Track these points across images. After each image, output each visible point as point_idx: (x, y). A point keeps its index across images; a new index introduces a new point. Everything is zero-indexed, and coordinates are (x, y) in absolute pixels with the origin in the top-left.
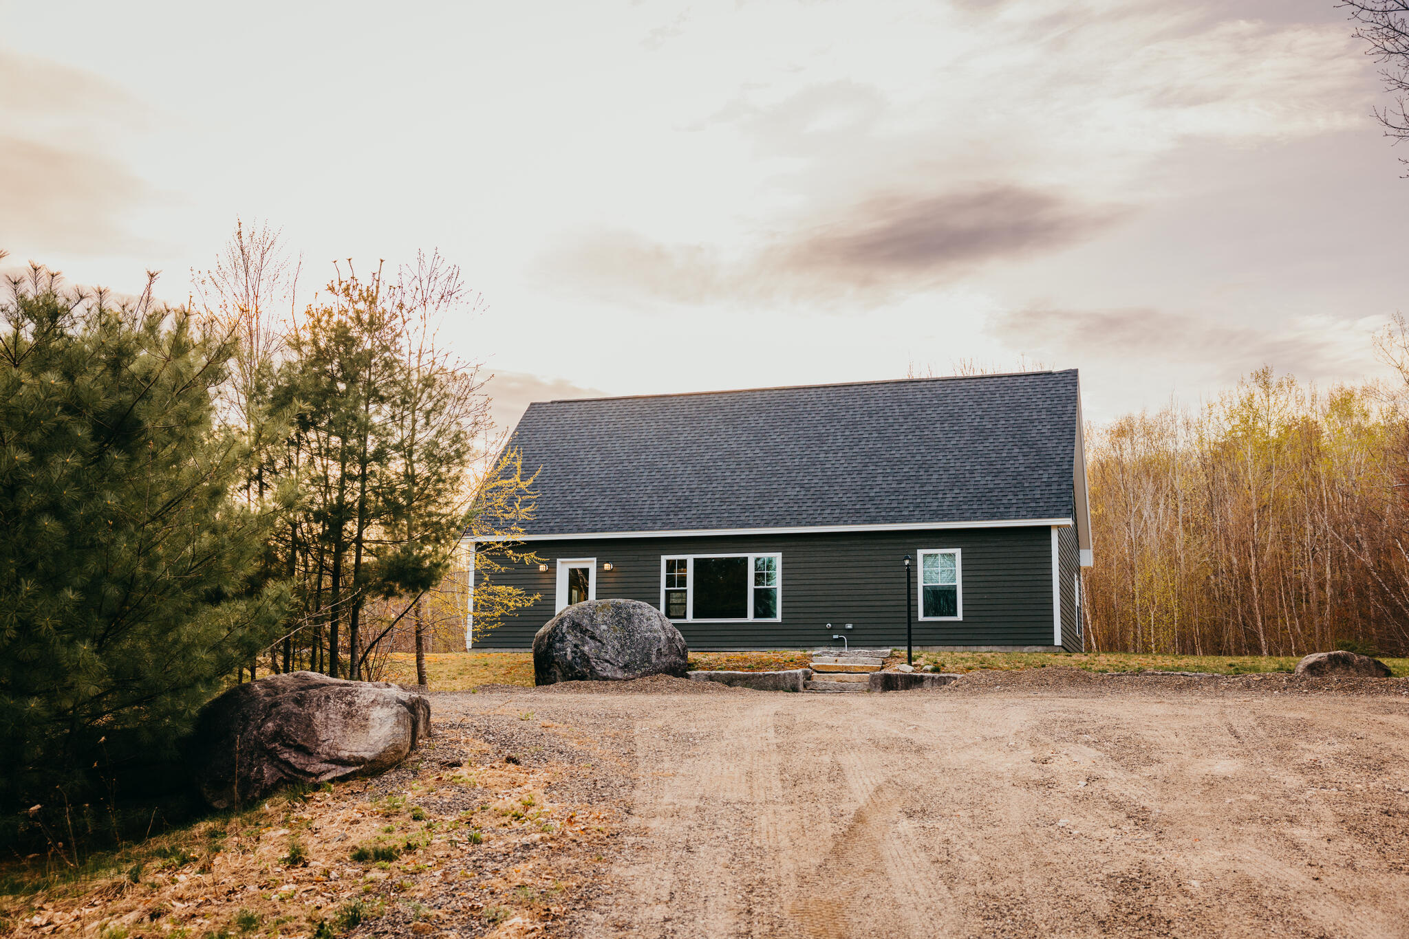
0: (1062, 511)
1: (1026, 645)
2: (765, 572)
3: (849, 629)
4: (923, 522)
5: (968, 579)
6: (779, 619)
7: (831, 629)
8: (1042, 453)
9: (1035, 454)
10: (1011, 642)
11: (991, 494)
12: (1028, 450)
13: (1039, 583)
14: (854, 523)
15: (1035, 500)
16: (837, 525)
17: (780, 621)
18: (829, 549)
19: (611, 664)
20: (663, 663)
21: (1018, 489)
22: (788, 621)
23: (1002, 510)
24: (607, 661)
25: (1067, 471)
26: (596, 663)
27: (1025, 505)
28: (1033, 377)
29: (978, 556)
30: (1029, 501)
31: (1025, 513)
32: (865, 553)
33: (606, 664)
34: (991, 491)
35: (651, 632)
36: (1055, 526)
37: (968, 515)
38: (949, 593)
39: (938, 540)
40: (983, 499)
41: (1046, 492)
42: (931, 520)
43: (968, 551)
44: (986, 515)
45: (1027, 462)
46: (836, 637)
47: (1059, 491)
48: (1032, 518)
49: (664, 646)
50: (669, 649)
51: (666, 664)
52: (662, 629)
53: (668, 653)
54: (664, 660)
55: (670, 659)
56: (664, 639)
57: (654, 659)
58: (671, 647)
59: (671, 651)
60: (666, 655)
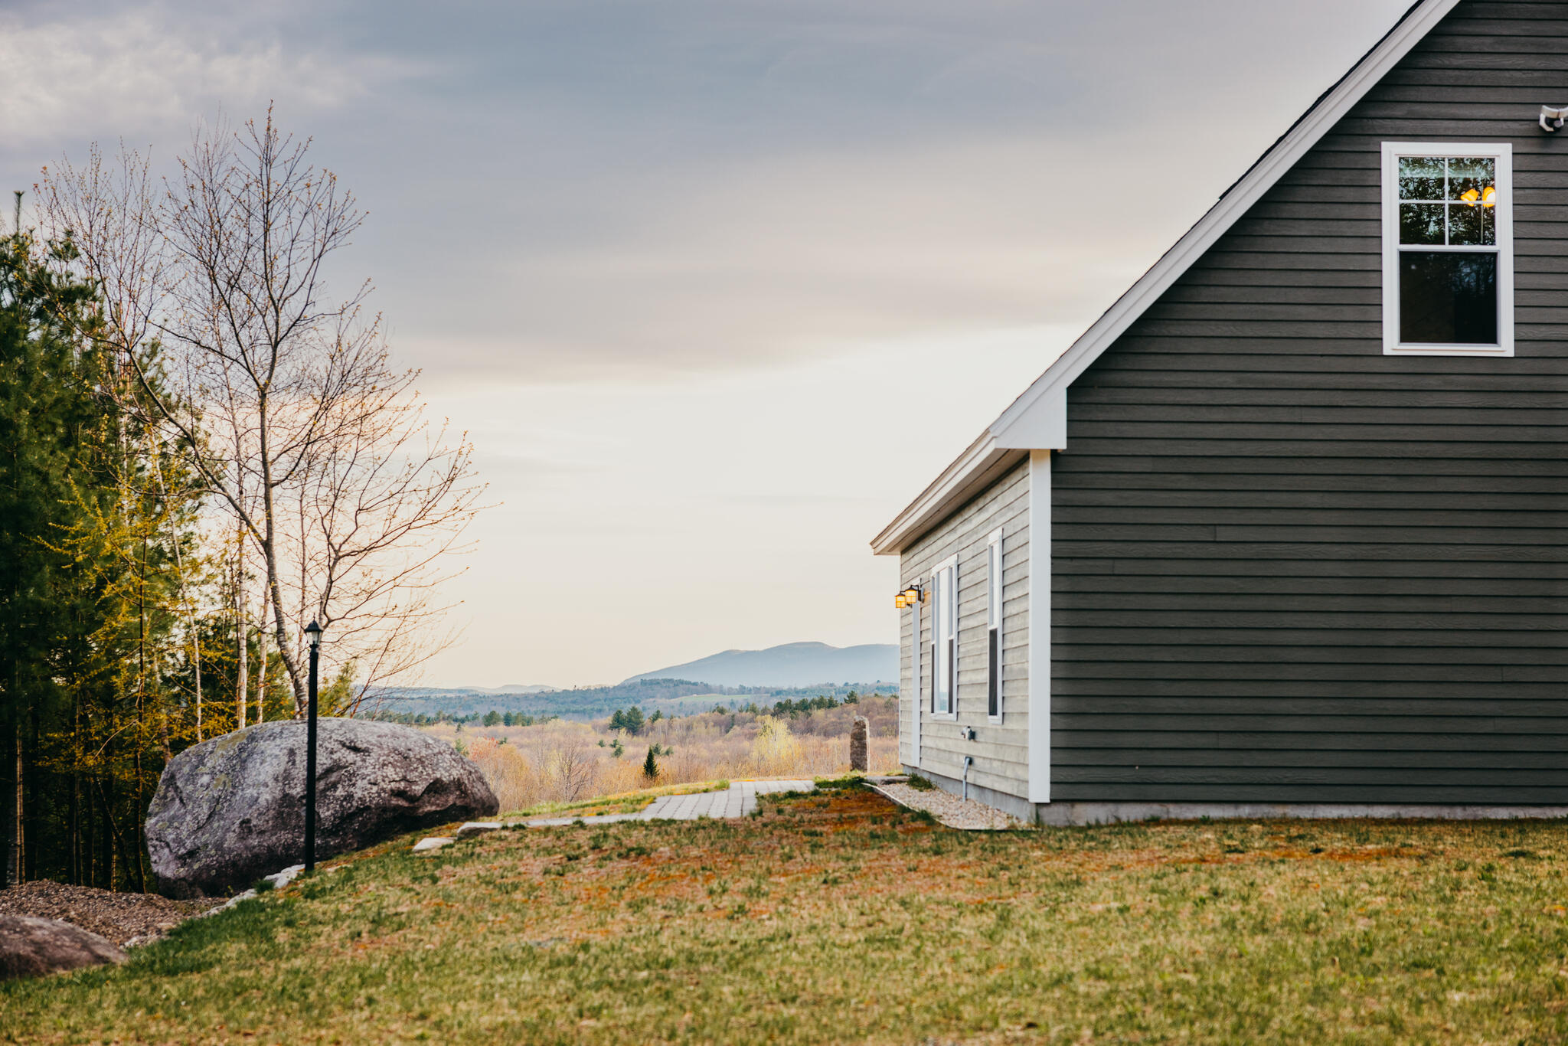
19: (171, 850)
20: (250, 848)
49: (260, 814)
50: (275, 818)
51: (256, 850)
52: (276, 780)
53: (273, 826)
54: (254, 841)
55: (274, 838)
56: (267, 800)
57: (231, 840)
58: (289, 814)
59: (284, 823)
60: (261, 833)
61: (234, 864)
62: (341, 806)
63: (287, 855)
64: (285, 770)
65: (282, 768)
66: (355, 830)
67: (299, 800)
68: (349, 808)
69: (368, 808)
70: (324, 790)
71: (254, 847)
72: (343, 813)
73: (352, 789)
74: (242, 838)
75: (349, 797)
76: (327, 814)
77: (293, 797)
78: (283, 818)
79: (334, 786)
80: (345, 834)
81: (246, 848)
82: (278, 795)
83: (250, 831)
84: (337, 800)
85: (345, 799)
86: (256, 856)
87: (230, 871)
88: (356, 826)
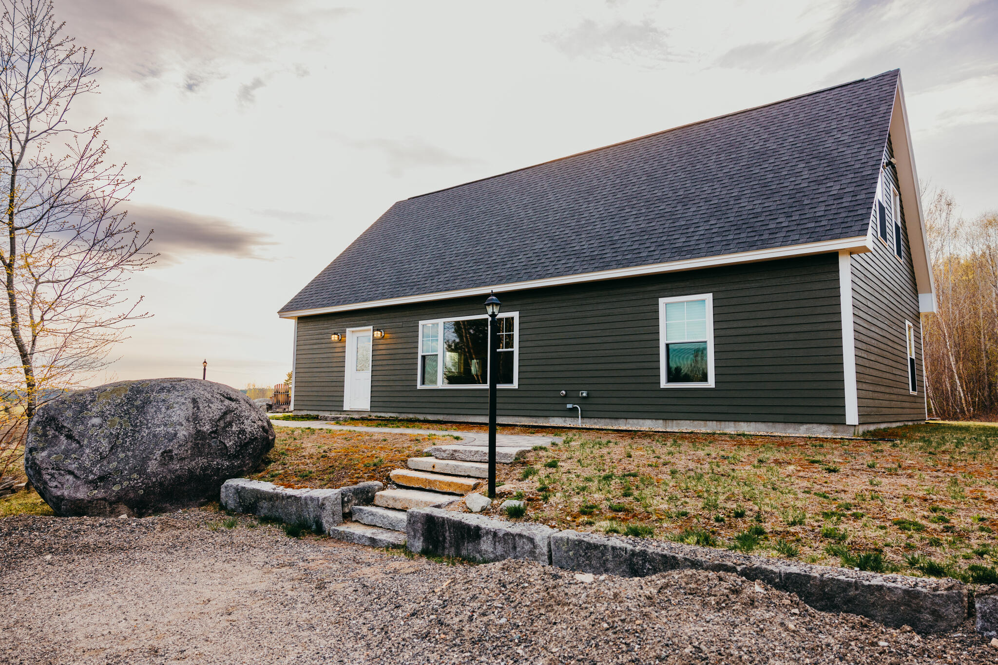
0: (854, 228)
1: (802, 423)
2: (504, 333)
3: (584, 398)
4: (660, 262)
5: (722, 333)
6: (515, 385)
7: (565, 396)
8: (836, 163)
9: (825, 165)
10: (781, 418)
11: (755, 220)
12: (818, 162)
13: (822, 335)
14: (585, 271)
15: (816, 219)
16: (567, 275)
17: (517, 387)
18: (564, 304)
19: (76, 477)
20: (173, 472)
21: (795, 209)
22: (523, 388)
23: (766, 237)
24: (71, 473)
25: (869, 177)
26: (52, 475)
27: (800, 227)
28: (839, 89)
29: (734, 301)
30: (805, 221)
31: (797, 237)
32: (600, 307)
33: (68, 477)
34: (757, 215)
35: (165, 425)
36: (844, 251)
37: (719, 248)
38: (699, 351)
39: (682, 284)
40: (744, 226)
41: (834, 207)
42: (670, 259)
43: (721, 295)
44: (742, 245)
45: (813, 175)
46: (569, 406)
47: (854, 203)
48: (806, 242)
49: (180, 446)
50: (193, 448)
51: (179, 472)
52: (188, 420)
53: (191, 454)
54: (176, 466)
55: (193, 463)
56: (184, 435)
57: (153, 466)
58: (203, 445)
59: (199, 451)
60: (182, 459)
61: (161, 484)
62: (239, 438)
63: (204, 475)
64: (193, 414)
65: (190, 412)
66: (249, 454)
67: (209, 435)
68: (245, 439)
69: (256, 438)
70: (224, 428)
71: (177, 470)
72: (241, 443)
73: (243, 426)
74: (162, 464)
75: (242, 431)
76: (230, 443)
77: (204, 432)
78: (199, 448)
79: (230, 424)
80: (243, 457)
81: (170, 471)
82: (193, 432)
83: (171, 458)
84: (235, 433)
85: (240, 433)
86: (179, 477)
87: (158, 490)
88: (250, 451)
